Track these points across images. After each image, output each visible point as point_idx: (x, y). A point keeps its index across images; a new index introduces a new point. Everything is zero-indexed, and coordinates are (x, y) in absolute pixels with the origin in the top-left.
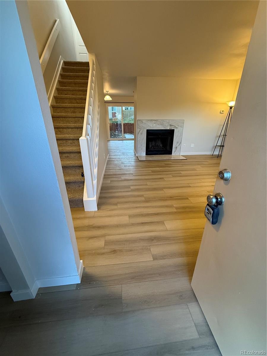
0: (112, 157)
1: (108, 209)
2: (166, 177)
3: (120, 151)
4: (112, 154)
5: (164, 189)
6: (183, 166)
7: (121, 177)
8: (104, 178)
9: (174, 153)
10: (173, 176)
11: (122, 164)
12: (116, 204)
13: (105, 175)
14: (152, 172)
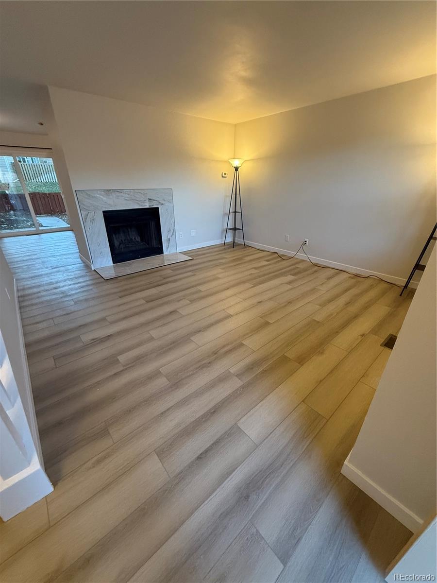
0: (29, 283)
1: (89, 464)
2: (180, 308)
3: (43, 262)
4: (23, 276)
5: (192, 338)
6: (195, 275)
7: (79, 336)
8: (29, 356)
9: (167, 251)
10: (192, 301)
11: (67, 299)
12: (104, 433)
13: (27, 345)
14: (147, 302)
